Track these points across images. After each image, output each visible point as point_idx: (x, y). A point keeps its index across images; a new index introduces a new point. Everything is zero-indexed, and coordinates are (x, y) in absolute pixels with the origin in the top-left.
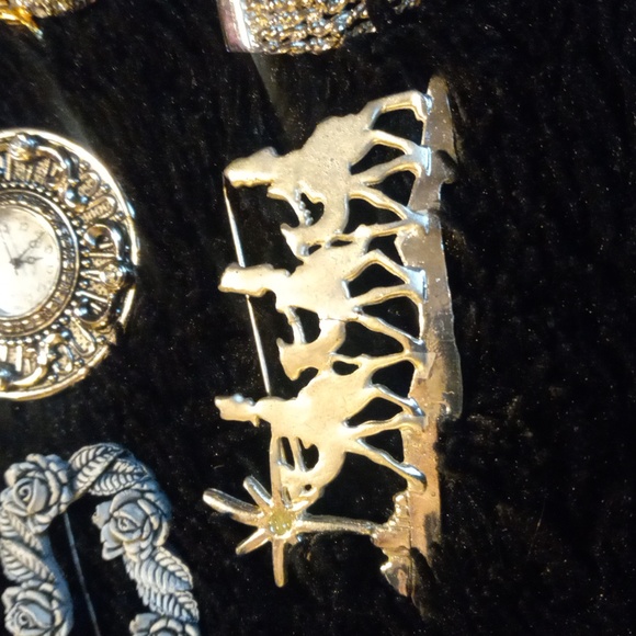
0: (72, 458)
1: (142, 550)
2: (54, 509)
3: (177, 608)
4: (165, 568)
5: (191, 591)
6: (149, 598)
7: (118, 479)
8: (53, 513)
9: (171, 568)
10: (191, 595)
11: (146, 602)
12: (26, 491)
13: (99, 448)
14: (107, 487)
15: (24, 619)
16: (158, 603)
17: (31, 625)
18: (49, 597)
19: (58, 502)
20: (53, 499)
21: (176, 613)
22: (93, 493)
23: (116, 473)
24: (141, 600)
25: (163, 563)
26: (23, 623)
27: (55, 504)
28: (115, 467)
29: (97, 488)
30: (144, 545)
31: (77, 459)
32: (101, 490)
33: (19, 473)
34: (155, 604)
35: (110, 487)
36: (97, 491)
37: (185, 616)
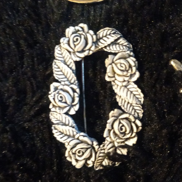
0: (99, 31)
1: (124, 81)
2: (87, 52)
3: (133, 111)
4: (131, 92)
5: (142, 105)
6: (122, 103)
7: (119, 47)
8: (86, 53)
9: (135, 93)
10: (141, 107)
11: (120, 104)
12: (77, 40)
13: (113, 30)
14: (113, 49)
15: (61, 97)
16: (125, 106)
17: (64, 101)
18: (74, 91)
19: (89, 50)
20: (88, 47)
21: (133, 113)
22: (106, 50)
23: (118, 44)
24: (117, 103)
25: (131, 90)
26: (60, 99)
27: (88, 50)
28: (119, 41)
29: (108, 48)
30: (126, 79)
31: (101, 33)
32: (110, 49)
33: (74, 31)
34: (124, 106)
35: (115, 49)
36: (107, 50)
37: (136, 115)
